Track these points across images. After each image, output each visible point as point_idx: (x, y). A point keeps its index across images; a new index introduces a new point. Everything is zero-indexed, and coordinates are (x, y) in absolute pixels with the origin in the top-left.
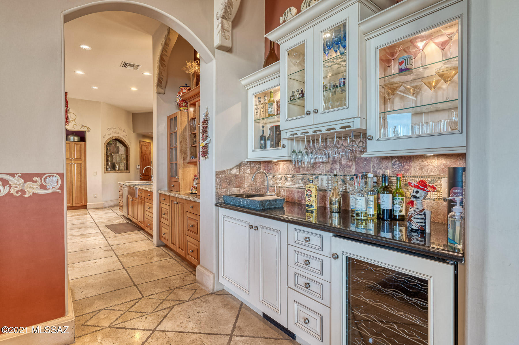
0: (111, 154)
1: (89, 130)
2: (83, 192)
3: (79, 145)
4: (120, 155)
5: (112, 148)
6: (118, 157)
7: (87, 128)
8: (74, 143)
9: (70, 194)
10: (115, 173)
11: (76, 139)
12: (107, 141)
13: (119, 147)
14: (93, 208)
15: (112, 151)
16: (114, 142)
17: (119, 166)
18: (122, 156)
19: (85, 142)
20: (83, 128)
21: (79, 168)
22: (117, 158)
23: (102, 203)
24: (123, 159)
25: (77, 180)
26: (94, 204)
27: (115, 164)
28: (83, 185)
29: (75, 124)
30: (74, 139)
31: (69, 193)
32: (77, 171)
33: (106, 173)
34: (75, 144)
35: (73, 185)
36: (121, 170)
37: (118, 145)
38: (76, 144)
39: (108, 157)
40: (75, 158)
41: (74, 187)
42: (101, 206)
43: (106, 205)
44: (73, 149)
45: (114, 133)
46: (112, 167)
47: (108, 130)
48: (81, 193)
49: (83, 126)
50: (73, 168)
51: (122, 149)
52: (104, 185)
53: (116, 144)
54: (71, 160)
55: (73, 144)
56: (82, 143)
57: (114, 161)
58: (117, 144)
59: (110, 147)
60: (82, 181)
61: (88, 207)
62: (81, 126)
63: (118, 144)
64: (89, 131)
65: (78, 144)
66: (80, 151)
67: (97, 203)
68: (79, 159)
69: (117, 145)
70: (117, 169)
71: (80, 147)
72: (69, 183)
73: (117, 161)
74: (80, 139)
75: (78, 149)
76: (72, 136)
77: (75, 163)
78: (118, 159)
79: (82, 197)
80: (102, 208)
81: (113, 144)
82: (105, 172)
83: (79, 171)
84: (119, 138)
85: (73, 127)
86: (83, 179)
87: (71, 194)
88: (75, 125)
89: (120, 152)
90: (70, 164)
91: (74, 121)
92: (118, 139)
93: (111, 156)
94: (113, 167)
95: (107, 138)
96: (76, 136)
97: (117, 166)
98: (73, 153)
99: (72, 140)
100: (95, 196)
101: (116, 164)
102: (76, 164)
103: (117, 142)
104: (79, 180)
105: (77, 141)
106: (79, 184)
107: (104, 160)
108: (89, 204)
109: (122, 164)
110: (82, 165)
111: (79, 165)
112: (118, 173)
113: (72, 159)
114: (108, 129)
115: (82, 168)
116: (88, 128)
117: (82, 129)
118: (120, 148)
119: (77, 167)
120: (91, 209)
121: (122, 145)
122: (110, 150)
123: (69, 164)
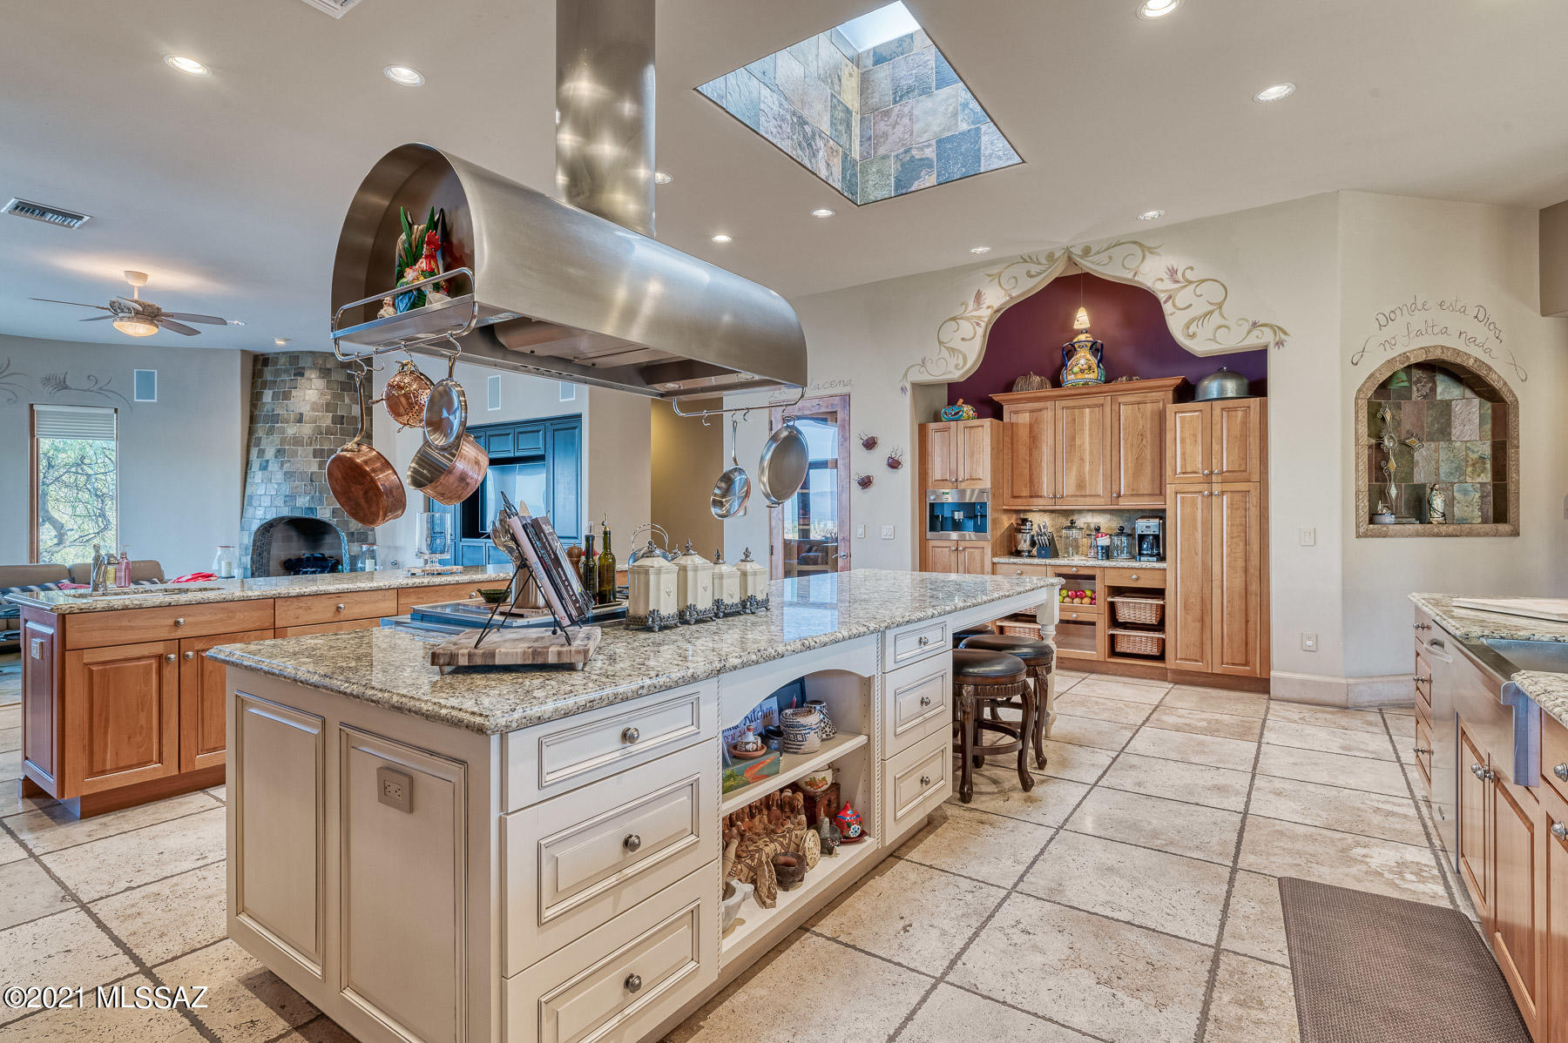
0: (1403, 443)
1: (1283, 336)
2: (1254, 617)
3: (1240, 414)
4: (1458, 444)
5: (1406, 416)
6: (1443, 455)
7: (1272, 333)
8: (1218, 405)
9: (1202, 620)
10: (1418, 535)
11: (1231, 387)
12: (1371, 376)
13: (1447, 405)
14: (1295, 696)
15: (1407, 425)
16: (1419, 381)
17: (1450, 503)
18: (1467, 448)
19: (1266, 396)
20: (1256, 332)
21: (1240, 513)
22: (1438, 462)
23: (1343, 681)
24: (1473, 465)
25: (1229, 566)
26: (1303, 683)
27: (1428, 490)
28: (1254, 587)
29: (1223, 322)
30: (1222, 389)
31: (1199, 616)
32: (1232, 525)
33: (1366, 535)
34: (1223, 409)
35: (1216, 584)
36: (1462, 521)
37: (1447, 397)
38: (1229, 410)
39: (1387, 459)
40: (1225, 469)
41: (1217, 592)
42: (1339, 698)
43: (1365, 693)
44: (1216, 434)
45: (1419, 333)
46: (1408, 508)
47: (1383, 322)
48: (1247, 622)
49: (1255, 325)
50: (1216, 513)
51: (1469, 414)
52: (1353, 597)
53: (1433, 390)
54: (1208, 479)
55: (1217, 412)
56: (1254, 402)
57: (1419, 477)
58: (1439, 390)
59: (1399, 407)
60: (1254, 571)
61: (1275, 689)
62: (1247, 326)
63: (1446, 390)
64: (1279, 344)
65: (1235, 409)
66: (1244, 437)
67: (1317, 678)
68: (1238, 474)
69: (1438, 398)
70: (1436, 517)
71: (1245, 423)
72: (1200, 574)
73: (1437, 475)
74: (1245, 388)
75: (1237, 431)
76: (1216, 378)
77: (1223, 493)
78: (1444, 468)
79: (1251, 640)
80: (1344, 708)
81: (1415, 395)
82: (1362, 530)
83: (1241, 525)
84: (1448, 357)
85: (1215, 340)
86: (1254, 560)
87: (1208, 620)
88: (1220, 327)
89: (1455, 432)
90: (1203, 496)
91: (1216, 313)
92: (1444, 362)
93: (1406, 448)
94: (1418, 508)
95: (1376, 362)
96: (1231, 378)
97: (1438, 503)
98: (1216, 447)
99: (1215, 396)
100: (1309, 643)
101: (1432, 489)
102: (1225, 497)
103: (1440, 378)
104: (1240, 563)
105: (1234, 395)
106: (1238, 582)
107: (1357, 471)
108: (1281, 679)
109: (1466, 492)
110: (1254, 499)
111: (1238, 497)
112: (1438, 535)
113: (1212, 473)
114: (1381, 318)
115: (1254, 511)
116: (1276, 329)
117: (1252, 342)
118: (1457, 407)
119: (1231, 506)
120: (1288, 701)
121: (1469, 394)
122: (1398, 423)
123: (1200, 498)
